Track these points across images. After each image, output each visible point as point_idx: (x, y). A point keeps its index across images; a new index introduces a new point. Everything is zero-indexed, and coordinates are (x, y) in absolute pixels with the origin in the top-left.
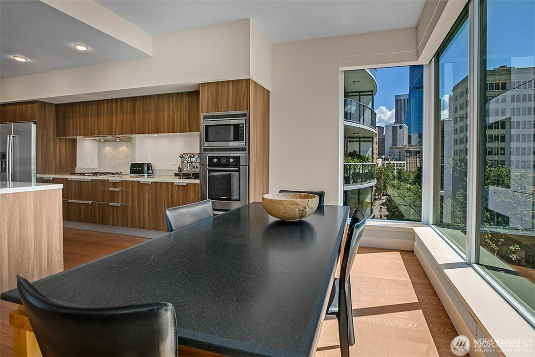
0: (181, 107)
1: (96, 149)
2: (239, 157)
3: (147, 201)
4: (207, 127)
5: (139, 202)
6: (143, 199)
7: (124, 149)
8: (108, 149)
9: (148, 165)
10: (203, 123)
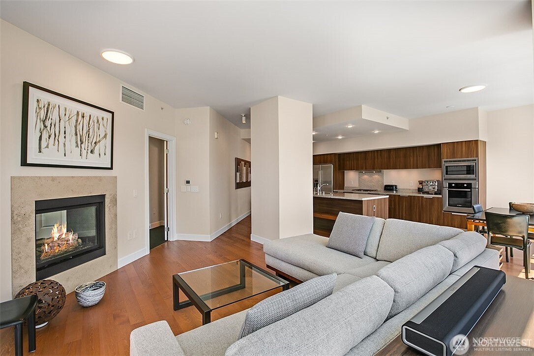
0: (422, 154)
1: (357, 176)
2: (471, 184)
3: (404, 206)
4: (447, 167)
5: (399, 206)
6: (402, 204)
7: (376, 177)
8: (366, 177)
9: (396, 186)
10: (444, 164)
